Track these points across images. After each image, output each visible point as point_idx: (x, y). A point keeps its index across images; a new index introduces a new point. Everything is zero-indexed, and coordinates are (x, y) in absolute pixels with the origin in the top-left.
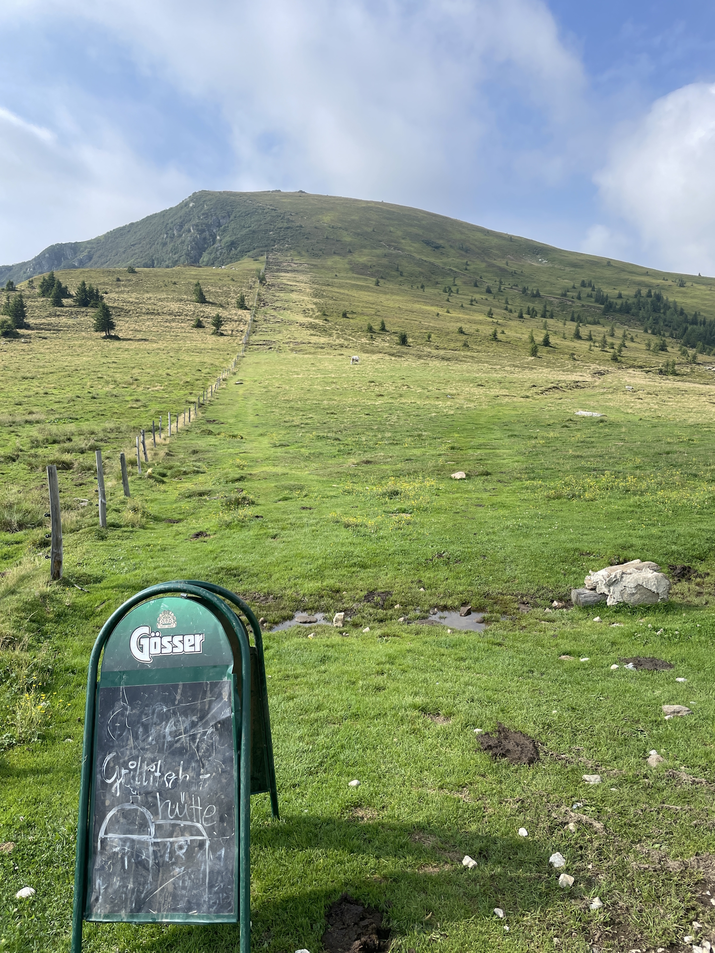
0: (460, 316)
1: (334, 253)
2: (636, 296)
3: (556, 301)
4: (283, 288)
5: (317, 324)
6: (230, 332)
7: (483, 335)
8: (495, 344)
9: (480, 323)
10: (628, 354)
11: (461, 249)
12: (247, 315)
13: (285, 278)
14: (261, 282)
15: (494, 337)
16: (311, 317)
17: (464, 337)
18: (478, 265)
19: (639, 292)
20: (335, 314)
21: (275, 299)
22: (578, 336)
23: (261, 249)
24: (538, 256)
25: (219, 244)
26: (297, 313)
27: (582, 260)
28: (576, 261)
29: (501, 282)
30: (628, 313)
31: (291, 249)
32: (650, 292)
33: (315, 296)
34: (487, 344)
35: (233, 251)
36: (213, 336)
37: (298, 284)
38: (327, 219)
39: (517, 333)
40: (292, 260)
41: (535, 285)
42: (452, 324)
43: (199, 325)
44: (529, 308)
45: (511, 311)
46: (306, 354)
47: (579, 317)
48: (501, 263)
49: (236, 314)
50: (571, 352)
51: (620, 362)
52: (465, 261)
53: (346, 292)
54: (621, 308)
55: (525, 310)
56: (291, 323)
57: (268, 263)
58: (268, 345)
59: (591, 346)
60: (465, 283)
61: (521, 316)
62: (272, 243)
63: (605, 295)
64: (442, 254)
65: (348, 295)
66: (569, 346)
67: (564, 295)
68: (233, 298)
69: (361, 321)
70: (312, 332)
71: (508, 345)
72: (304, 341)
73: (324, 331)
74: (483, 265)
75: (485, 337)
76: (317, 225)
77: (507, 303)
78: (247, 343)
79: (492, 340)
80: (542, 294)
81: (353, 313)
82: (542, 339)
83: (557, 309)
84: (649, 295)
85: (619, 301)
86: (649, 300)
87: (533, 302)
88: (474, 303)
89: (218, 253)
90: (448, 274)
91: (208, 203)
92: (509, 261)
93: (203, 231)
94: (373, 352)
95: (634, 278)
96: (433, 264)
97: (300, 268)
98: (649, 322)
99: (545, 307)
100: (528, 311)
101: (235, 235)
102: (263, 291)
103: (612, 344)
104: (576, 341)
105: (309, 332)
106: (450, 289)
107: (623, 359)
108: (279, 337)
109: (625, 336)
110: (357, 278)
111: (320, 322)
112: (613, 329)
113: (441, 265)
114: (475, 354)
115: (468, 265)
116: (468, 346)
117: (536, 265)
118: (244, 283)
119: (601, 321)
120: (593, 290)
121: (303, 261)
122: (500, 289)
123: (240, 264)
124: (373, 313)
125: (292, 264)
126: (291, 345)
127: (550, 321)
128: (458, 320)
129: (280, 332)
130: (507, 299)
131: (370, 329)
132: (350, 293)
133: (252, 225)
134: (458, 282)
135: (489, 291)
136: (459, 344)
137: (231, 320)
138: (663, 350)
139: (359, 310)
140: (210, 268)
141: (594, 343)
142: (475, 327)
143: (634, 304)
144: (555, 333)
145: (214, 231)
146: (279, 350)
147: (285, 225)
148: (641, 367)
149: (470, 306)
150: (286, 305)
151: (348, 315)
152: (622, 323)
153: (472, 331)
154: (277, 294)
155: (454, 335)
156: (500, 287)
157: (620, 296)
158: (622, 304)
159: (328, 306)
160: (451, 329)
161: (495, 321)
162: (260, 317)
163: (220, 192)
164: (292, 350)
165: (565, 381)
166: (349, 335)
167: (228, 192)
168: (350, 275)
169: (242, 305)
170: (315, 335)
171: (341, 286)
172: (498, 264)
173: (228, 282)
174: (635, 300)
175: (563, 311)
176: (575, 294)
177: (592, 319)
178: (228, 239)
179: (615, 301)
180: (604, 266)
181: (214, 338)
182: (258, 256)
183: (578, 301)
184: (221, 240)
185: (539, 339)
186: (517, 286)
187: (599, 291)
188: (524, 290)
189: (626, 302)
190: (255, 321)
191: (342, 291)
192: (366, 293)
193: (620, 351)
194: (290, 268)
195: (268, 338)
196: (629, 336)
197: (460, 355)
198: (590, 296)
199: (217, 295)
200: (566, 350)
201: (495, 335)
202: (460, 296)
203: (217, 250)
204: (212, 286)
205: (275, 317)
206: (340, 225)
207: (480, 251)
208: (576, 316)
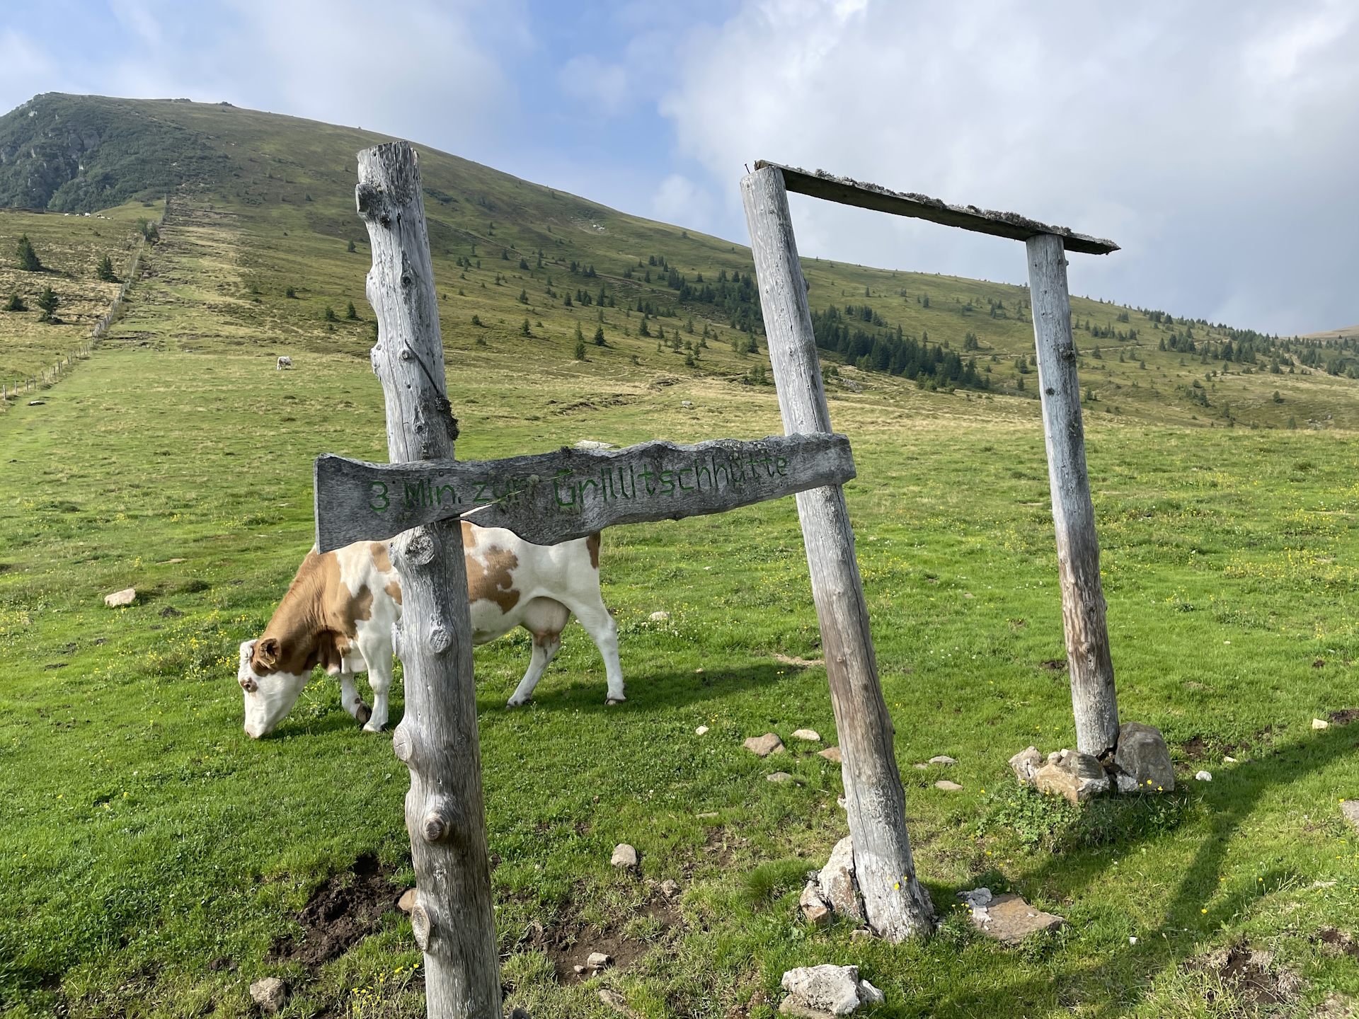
0: (480, 300)
1: (283, 200)
2: (720, 280)
3: (617, 284)
4: (189, 250)
5: (240, 307)
6: (75, 318)
7: (510, 328)
8: (526, 341)
9: (509, 311)
10: (709, 357)
11: (483, 204)
12: (114, 291)
13: (195, 234)
14: (148, 239)
15: (526, 332)
16: (232, 295)
17: (481, 331)
18: (507, 229)
19: (724, 274)
20: (274, 292)
21: (171, 266)
22: (645, 333)
23: (157, 188)
24: (592, 221)
25: (82, 179)
26: (208, 289)
27: (650, 229)
28: (642, 230)
29: (541, 255)
30: (711, 302)
31: (208, 190)
32: (737, 275)
33: (244, 263)
34: (515, 341)
35: (108, 190)
36: (39, 324)
37: (215, 244)
38: (269, 148)
39: (562, 326)
40: (212, 208)
41: (589, 260)
42: (466, 311)
43: (17, 306)
44: (579, 291)
45: (554, 296)
46: (208, 353)
47: (647, 306)
48: (541, 228)
49: (93, 290)
50: (633, 353)
51: (698, 367)
52: (488, 222)
53: (299, 259)
54: (701, 295)
55: (573, 296)
56: (193, 304)
57: (169, 210)
58: (142, 339)
59: (660, 346)
60: (489, 253)
61: (568, 303)
62: (176, 180)
63: (680, 276)
64: (454, 210)
65: (300, 264)
66: (631, 346)
67: (628, 276)
68: (93, 263)
69: (317, 304)
70: (228, 319)
71: (545, 342)
72: (208, 333)
73: (250, 317)
74: (515, 229)
75: (513, 331)
76: (253, 156)
77: (550, 284)
78: (102, 336)
79: (522, 335)
80: (597, 272)
81: (305, 290)
82: (593, 335)
83: (620, 295)
84: (736, 279)
85: (699, 287)
86: (737, 285)
87: (587, 284)
88: (502, 282)
89: (81, 193)
90: (465, 240)
91: (62, 112)
92: (552, 226)
93: (55, 156)
94: (326, 351)
95: (716, 255)
96: (441, 224)
97: (225, 221)
98: (737, 314)
99: (603, 291)
100: (579, 295)
101: (111, 164)
102: (150, 252)
103: (689, 344)
104: (642, 338)
105: (222, 319)
106: (467, 261)
107: (701, 364)
108: (165, 326)
109: (706, 333)
110: (320, 239)
111: (246, 304)
112: (690, 323)
113: (453, 226)
114: (492, 356)
115: (493, 228)
116: (485, 344)
117: (590, 232)
118: (117, 239)
119: (678, 312)
120: (666, 269)
121: (231, 209)
122: (539, 264)
123: (120, 210)
124: (340, 291)
125: (211, 214)
126: (184, 339)
127: (608, 311)
128: (477, 306)
129: (169, 318)
130: (549, 278)
131: (331, 316)
132: (306, 261)
133: (141, 151)
134: (479, 251)
135: (524, 266)
136: (472, 340)
137: (82, 298)
138: (753, 352)
139: (317, 286)
140: (58, 216)
141: (666, 341)
142: (500, 316)
143: (717, 290)
144: (615, 327)
145: (74, 157)
146: (160, 347)
147: (199, 153)
148: (723, 374)
149: (496, 287)
150: (190, 277)
151: (297, 294)
152: (703, 316)
153: (494, 322)
154: (176, 259)
155: (465, 327)
156: (540, 261)
157: (700, 280)
158: (703, 290)
159: (263, 280)
160: (462, 318)
161: (530, 308)
162: (138, 294)
163: (82, 97)
164: (183, 347)
165: (600, 395)
166: (294, 325)
167: (97, 97)
168: (310, 233)
169: (106, 274)
170: (232, 324)
171: (290, 250)
172: (537, 230)
173: (87, 238)
174: (719, 285)
175: (627, 297)
176: (643, 275)
177: (665, 310)
178: (98, 170)
179: (694, 285)
180: (679, 239)
181: (41, 327)
182: (152, 199)
183: (646, 284)
184: (86, 173)
185: (590, 334)
186: (563, 260)
187: (674, 271)
188: (574, 267)
189: (708, 288)
190: (127, 301)
191: (291, 257)
192: (333, 262)
193: (697, 353)
194: (207, 220)
195: (144, 327)
196: (712, 333)
197: (469, 357)
198: (661, 278)
199: (63, 257)
200: (628, 352)
201: (526, 328)
202: (482, 272)
203: (79, 188)
204: (57, 243)
205: (165, 294)
206: (291, 159)
207: (509, 210)
208: (644, 304)
